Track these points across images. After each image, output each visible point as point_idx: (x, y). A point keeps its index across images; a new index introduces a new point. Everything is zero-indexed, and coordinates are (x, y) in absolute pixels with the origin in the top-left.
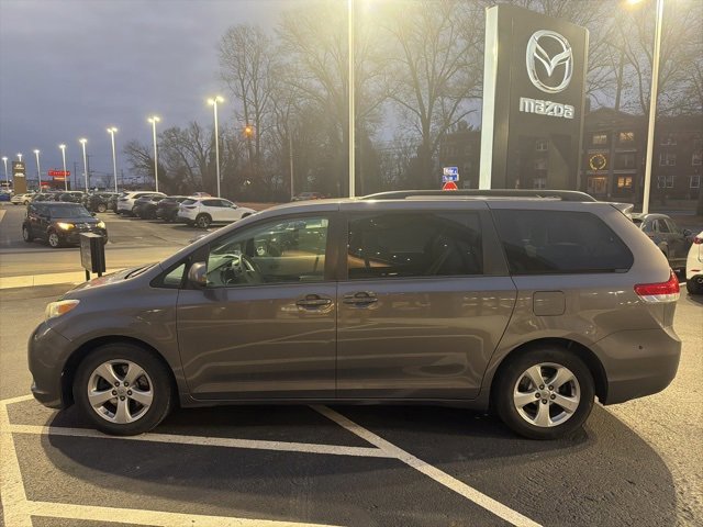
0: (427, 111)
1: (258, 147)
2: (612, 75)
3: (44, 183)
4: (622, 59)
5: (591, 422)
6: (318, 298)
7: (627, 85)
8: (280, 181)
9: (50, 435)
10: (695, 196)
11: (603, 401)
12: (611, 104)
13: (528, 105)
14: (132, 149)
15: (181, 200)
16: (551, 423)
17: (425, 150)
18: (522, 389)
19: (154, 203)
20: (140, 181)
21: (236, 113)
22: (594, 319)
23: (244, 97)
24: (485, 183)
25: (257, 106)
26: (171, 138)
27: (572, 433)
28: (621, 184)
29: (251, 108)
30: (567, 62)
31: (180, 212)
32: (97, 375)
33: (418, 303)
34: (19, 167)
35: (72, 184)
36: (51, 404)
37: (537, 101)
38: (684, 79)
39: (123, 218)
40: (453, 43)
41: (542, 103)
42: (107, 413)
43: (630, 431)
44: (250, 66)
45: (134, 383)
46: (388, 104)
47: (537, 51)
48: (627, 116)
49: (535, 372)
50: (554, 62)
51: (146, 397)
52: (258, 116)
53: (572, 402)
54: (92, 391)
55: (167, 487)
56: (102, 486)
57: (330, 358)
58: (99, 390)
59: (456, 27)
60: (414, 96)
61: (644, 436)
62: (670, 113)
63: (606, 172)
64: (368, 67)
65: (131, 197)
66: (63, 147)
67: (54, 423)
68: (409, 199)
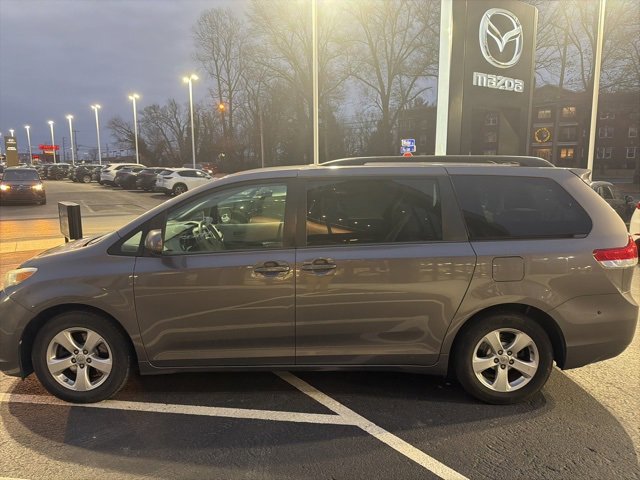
0: (386, 88)
1: (231, 122)
2: (557, 55)
3: (34, 156)
4: (566, 39)
5: (549, 387)
6: (276, 265)
7: (570, 64)
8: (252, 154)
9: (10, 403)
10: (631, 165)
11: (562, 366)
12: (555, 82)
13: (480, 79)
14: (116, 124)
15: (159, 171)
16: (509, 388)
17: (384, 124)
18: (481, 354)
19: (134, 174)
20: (123, 154)
21: (211, 91)
22: (550, 284)
23: (218, 76)
24: (441, 150)
25: (229, 85)
26: (151, 114)
27: (531, 398)
28: (563, 155)
29: (225, 86)
30: (517, 39)
31: (158, 182)
32: (55, 343)
33: (378, 269)
34: (11, 141)
35: (61, 158)
36: (11, 372)
37: (489, 76)
38: (623, 58)
39: (106, 188)
40: (410, 25)
41: (494, 78)
42: (66, 381)
43: (587, 394)
44: (223, 48)
45: (93, 350)
46: (350, 82)
47: (490, 28)
48: (571, 92)
49: (494, 337)
50: (505, 39)
51: (105, 365)
52: (231, 94)
53: (531, 367)
54: (51, 358)
55: (122, 459)
56: (56, 458)
57: (289, 324)
58: (58, 357)
59: (412, 10)
60: (375, 75)
61: (601, 399)
62: (609, 89)
63: (550, 144)
64: (332, 48)
65: (113, 168)
66: (51, 123)
67: (16, 390)
68: (368, 165)
